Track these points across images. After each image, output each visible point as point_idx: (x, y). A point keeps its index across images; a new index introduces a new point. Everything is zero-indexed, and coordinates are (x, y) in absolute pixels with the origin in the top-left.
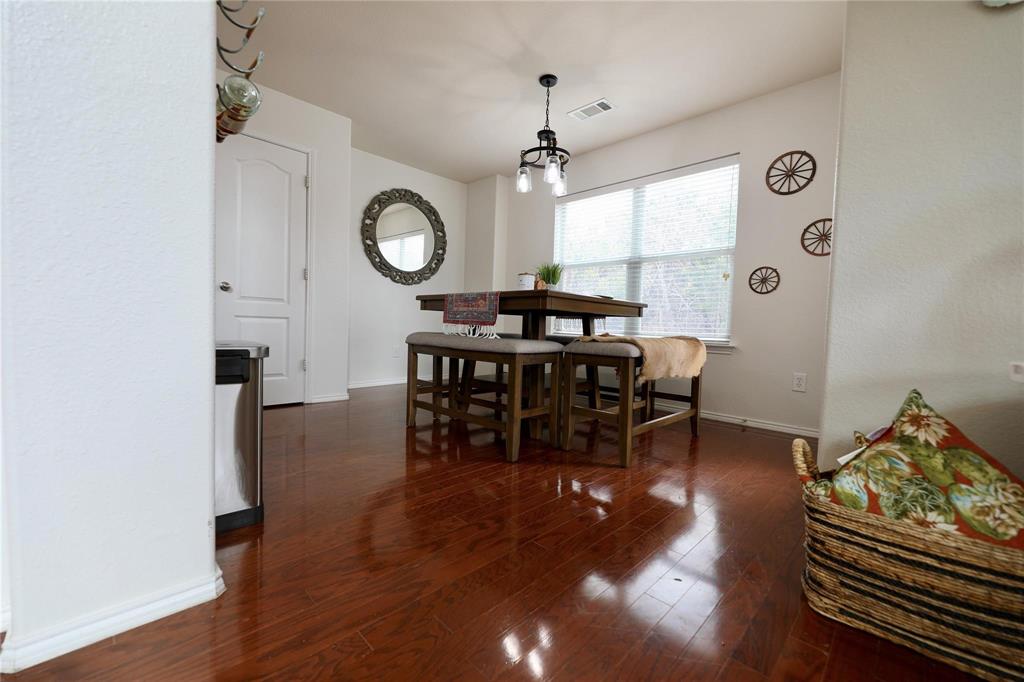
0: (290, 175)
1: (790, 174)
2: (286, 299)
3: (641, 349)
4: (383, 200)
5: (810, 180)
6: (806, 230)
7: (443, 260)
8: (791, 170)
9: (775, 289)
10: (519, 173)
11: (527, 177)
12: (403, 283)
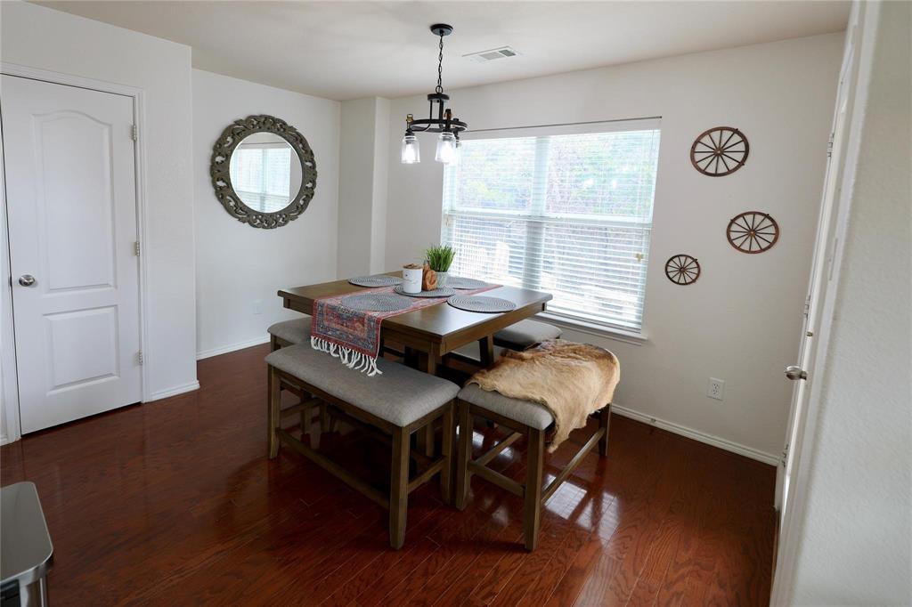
0: (110, 126)
1: (719, 152)
2: (111, 283)
3: (554, 415)
4: (236, 133)
5: (741, 164)
6: (733, 221)
7: (313, 194)
8: (719, 149)
9: (694, 281)
10: (404, 140)
11: (415, 148)
12: (264, 227)
